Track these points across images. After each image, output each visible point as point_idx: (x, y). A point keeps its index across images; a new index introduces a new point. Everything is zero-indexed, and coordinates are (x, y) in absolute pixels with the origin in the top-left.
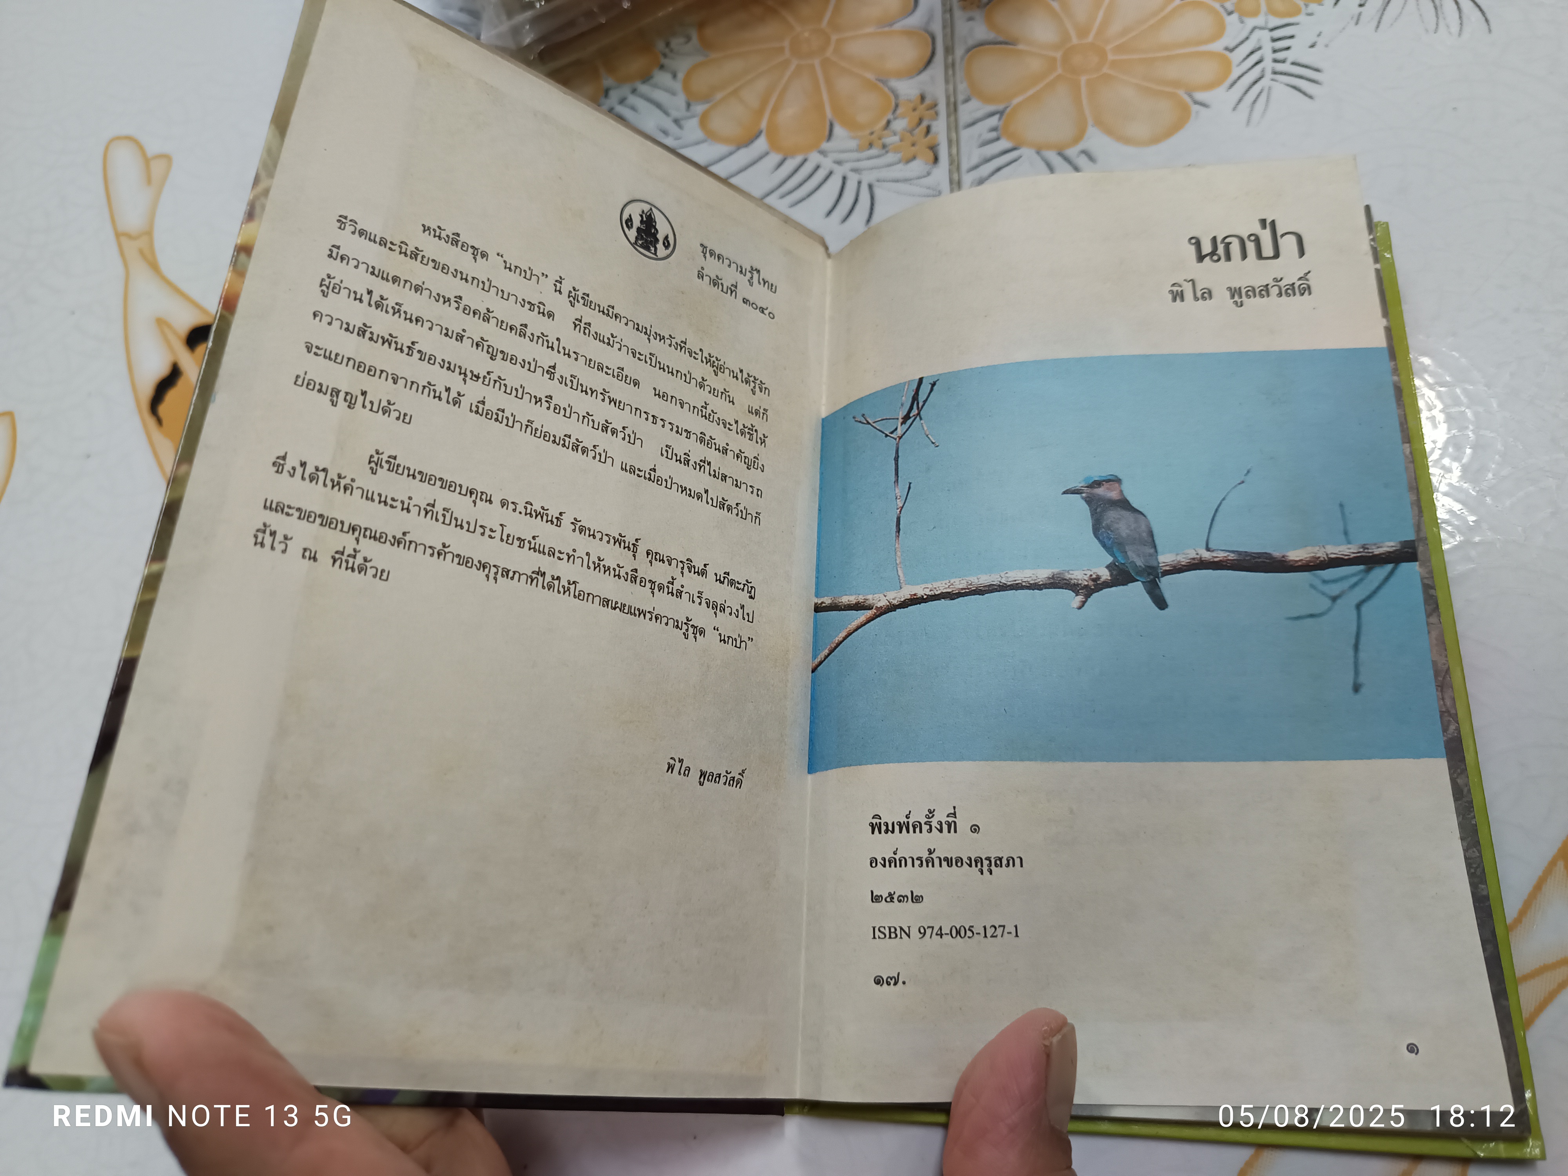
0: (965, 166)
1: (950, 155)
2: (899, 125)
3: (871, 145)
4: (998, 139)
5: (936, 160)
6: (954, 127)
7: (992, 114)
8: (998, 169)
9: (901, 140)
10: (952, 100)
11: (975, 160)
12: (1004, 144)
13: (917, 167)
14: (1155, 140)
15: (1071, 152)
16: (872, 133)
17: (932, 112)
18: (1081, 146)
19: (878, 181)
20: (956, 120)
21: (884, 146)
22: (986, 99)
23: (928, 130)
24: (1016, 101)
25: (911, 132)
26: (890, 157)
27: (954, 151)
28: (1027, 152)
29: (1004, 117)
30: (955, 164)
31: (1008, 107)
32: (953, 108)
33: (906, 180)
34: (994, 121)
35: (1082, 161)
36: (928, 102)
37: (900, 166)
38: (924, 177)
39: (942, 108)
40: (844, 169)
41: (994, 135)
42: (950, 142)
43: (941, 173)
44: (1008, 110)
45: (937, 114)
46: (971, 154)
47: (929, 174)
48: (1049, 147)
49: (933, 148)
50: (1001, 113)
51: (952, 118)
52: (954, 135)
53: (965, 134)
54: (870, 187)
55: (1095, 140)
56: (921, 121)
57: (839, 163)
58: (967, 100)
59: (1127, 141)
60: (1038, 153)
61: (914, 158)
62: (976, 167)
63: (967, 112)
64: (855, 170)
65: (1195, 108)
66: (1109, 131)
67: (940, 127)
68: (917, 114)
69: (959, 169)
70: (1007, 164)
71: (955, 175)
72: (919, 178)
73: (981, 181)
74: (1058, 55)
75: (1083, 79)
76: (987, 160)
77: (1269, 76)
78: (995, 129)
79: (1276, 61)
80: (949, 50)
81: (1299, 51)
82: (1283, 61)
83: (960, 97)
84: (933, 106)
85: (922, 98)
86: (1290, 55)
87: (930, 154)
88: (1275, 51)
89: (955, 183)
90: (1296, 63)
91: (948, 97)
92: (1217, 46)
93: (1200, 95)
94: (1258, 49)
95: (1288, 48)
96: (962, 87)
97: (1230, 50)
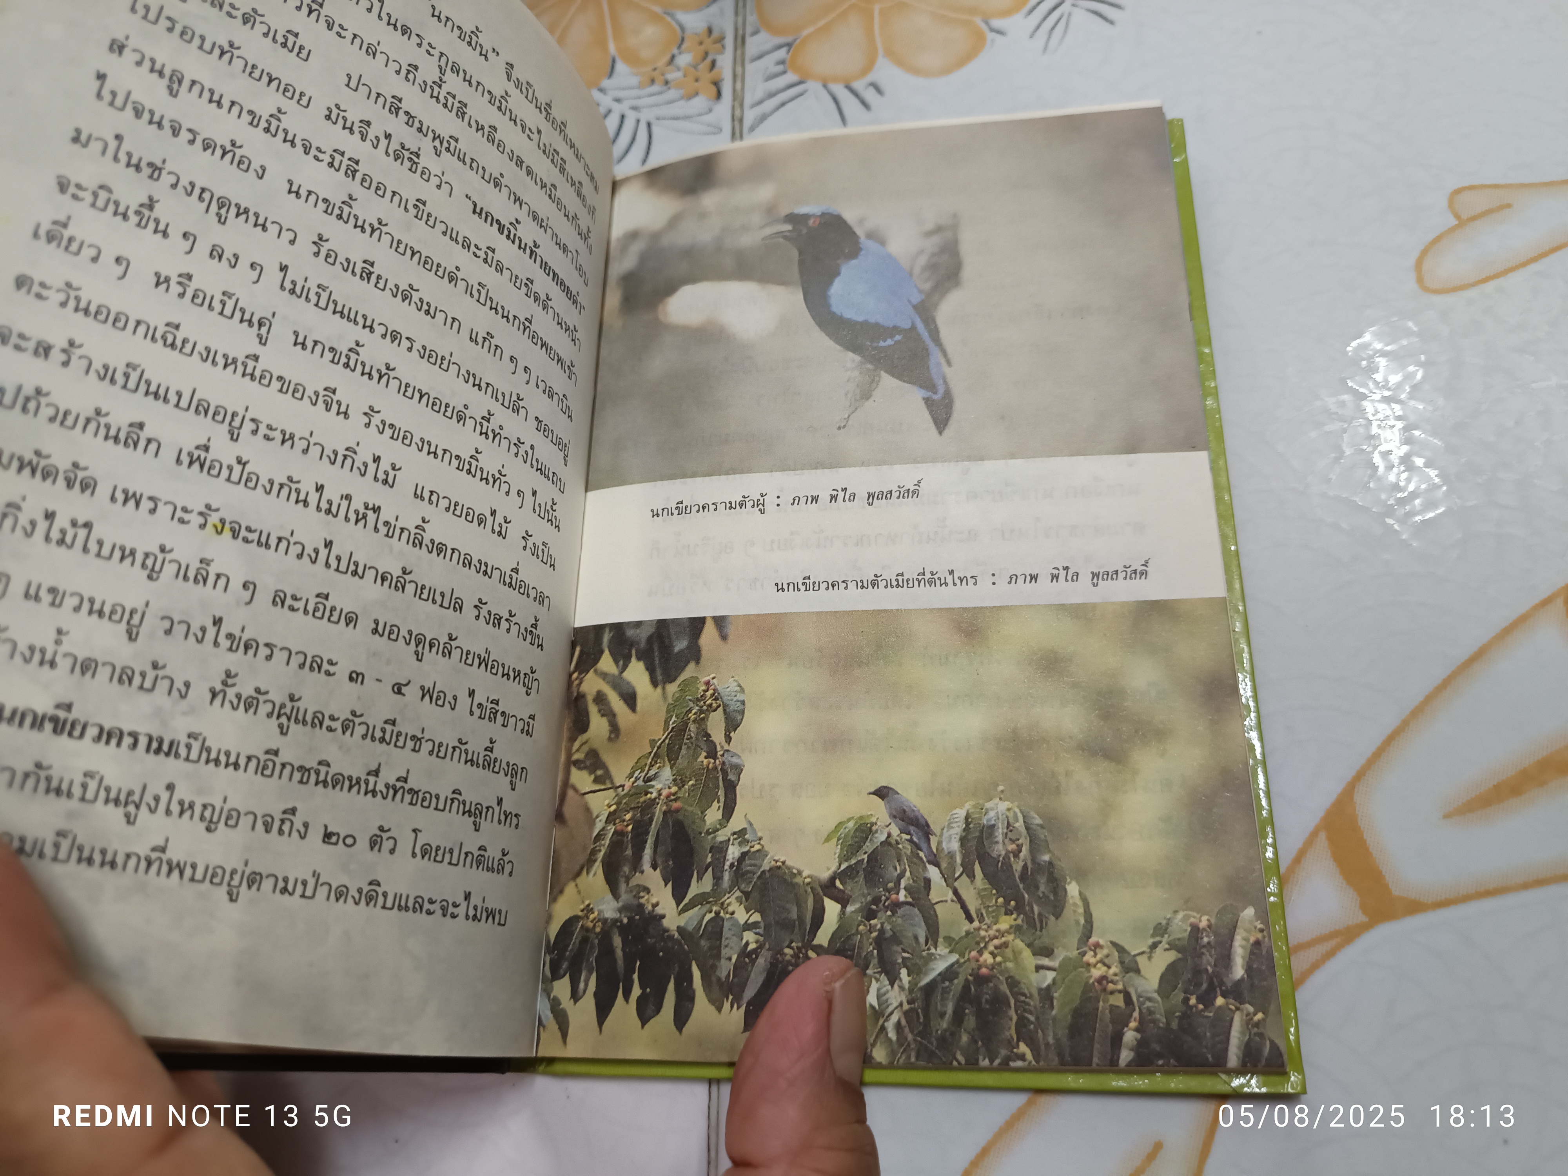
0: (748, 101)
1: (734, 90)
2: (684, 59)
3: (653, 82)
4: (783, 73)
5: (719, 95)
6: (740, 60)
7: (778, 47)
8: (783, 104)
9: (685, 76)
10: (740, 32)
11: (759, 94)
12: (790, 78)
13: (699, 103)
14: (946, 70)
15: (856, 85)
16: (654, 70)
17: (717, 46)
18: (869, 79)
19: (658, 119)
21: (667, 82)
22: (773, 30)
23: (713, 64)
24: (805, 33)
25: (695, 67)
26: (673, 94)
27: (738, 85)
28: (813, 86)
29: (792, 50)
30: (738, 99)
31: (795, 40)
32: (740, 40)
33: (687, 118)
34: (781, 54)
35: (869, 95)
36: (715, 35)
37: (682, 103)
38: (707, 113)
39: (729, 42)
40: (624, 107)
41: (781, 68)
42: (734, 77)
43: (723, 110)
44: (796, 44)
45: (723, 47)
46: (755, 88)
47: (710, 111)
48: (834, 80)
49: (717, 83)
50: (788, 46)
51: (739, 53)
52: (739, 69)
54: (649, 125)
55: (885, 72)
56: (706, 55)
57: (618, 100)
58: (755, 33)
59: (917, 71)
60: (825, 86)
61: (697, 93)
62: (760, 102)
63: (753, 45)
64: (635, 108)
65: (991, 35)
66: (900, 63)
67: (725, 61)
68: (701, 49)
69: (742, 105)
70: (792, 99)
71: (738, 113)
72: (700, 115)
73: (763, 118)
75: (877, 8)
76: (771, 95)
77: (1069, 1)
78: (782, 62)
83: (749, 29)
84: (720, 40)
85: (710, 30)
87: (713, 90)
89: (737, 120)
91: (736, 29)
93: (997, 22)
96: (751, 18)
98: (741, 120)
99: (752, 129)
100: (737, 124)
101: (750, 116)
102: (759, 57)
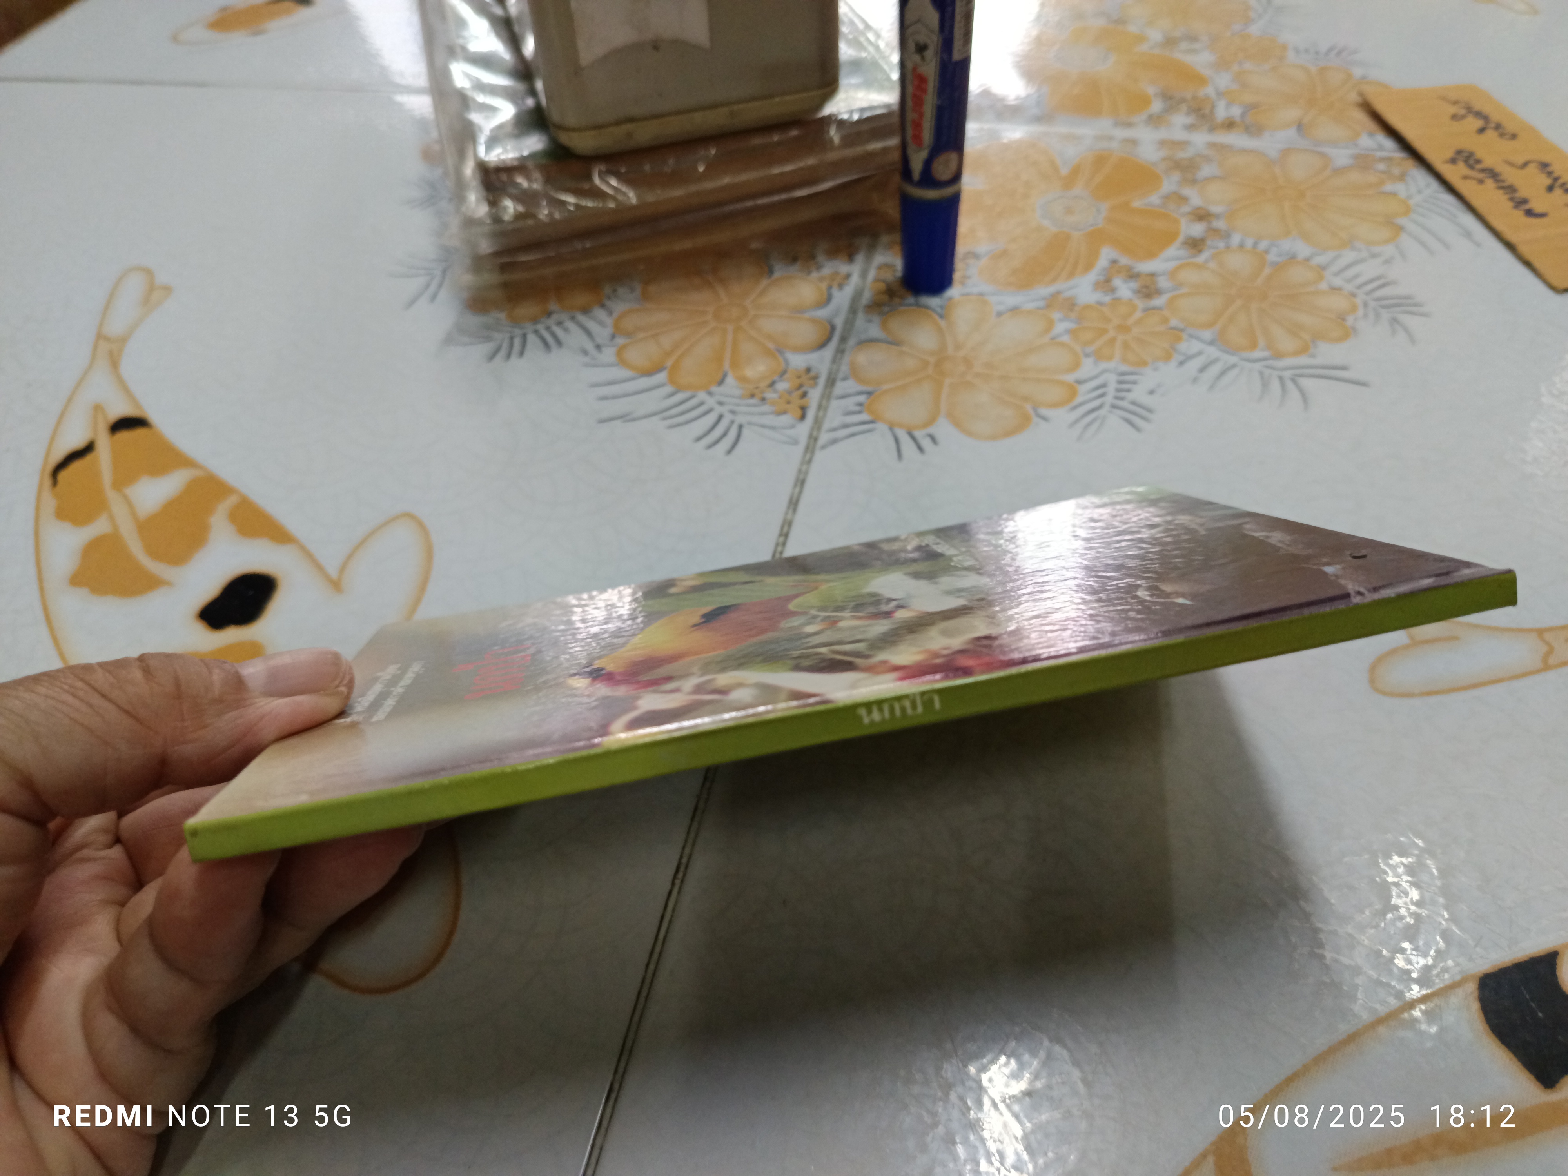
0: (827, 425)
1: (816, 416)
2: (782, 386)
3: (752, 396)
4: (860, 412)
5: (803, 417)
6: (827, 396)
7: (861, 393)
8: (853, 435)
9: (780, 397)
10: (833, 376)
11: (836, 423)
12: (865, 417)
13: (786, 419)
14: (994, 437)
15: (918, 434)
16: (757, 388)
17: (812, 382)
18: (931, 430)
19: (749, 424)
20: (830, 393)
21: (763, 399)
22: (860, 380)
23: (804, 395)
24: (886, 387)
25: (790, 393)
26: (766, 408)
27: (821, 414)
28: (881, 427)
29: (871, 397)
30: (818, 423)
31: (877, 391)
32: (831, 382)
33: (772, 428)
34: (862, 398)
35: (926, 443)
36: (812, 374)
37: (772, 416)
38: (789, 428)
39: (822, 381)
40: (723, 409)
41: (858, 408)
42: (820, 407)
43: (803, 429)
44: (875, 393)
45: (816, 384)
46: (834, 418)
47: (792, 427)
48: (901, 426)
49: (803, 409)
50: (869, 393)
51: (828, 390)
52: (824, 402)
53: (834, 403)
54: (740, 427)
55: (943, 428)
56: (800, 386)
57: (721, 403)
58: (845, 379)
59: (969, 433)
60: (891, 429)
61: (785, 412)
62: (834, 430)
63: (840, 387)
64: (733, 412)
65: (1036, 419)
66: (957, 423)
67: (815, 395)
68: (798, 381)
69: (819, 429)
70: (862, 433)
71: (815, 434)
72: (784, 428)
73: (834, 441)
74: (932, 360)
75: (947, 381)
76: (846, 426)
77: (1107, 408)
78: (860, 404)
79: (1117, 398)
80: (843, 339)
81: (1138, 393)
82: (1122, 399)
83: (841, 375)
84: (816, 378)
85: (808, 370)
86: (1130, 396)
87: (799, 412)
88: (1118, 390)
89: (813, 439)
90: (1134, 403)
91: (830, 374)
92: (1070, 378)
93: (1043, 411)
94: (1104, 385)
95: (1128, 391)
96: (844, 368)
97: (1079, 382)
98: (816, 439)
99: (823, 447)
100: (811, 441)
101: (824, 437)
102: (843, 397)
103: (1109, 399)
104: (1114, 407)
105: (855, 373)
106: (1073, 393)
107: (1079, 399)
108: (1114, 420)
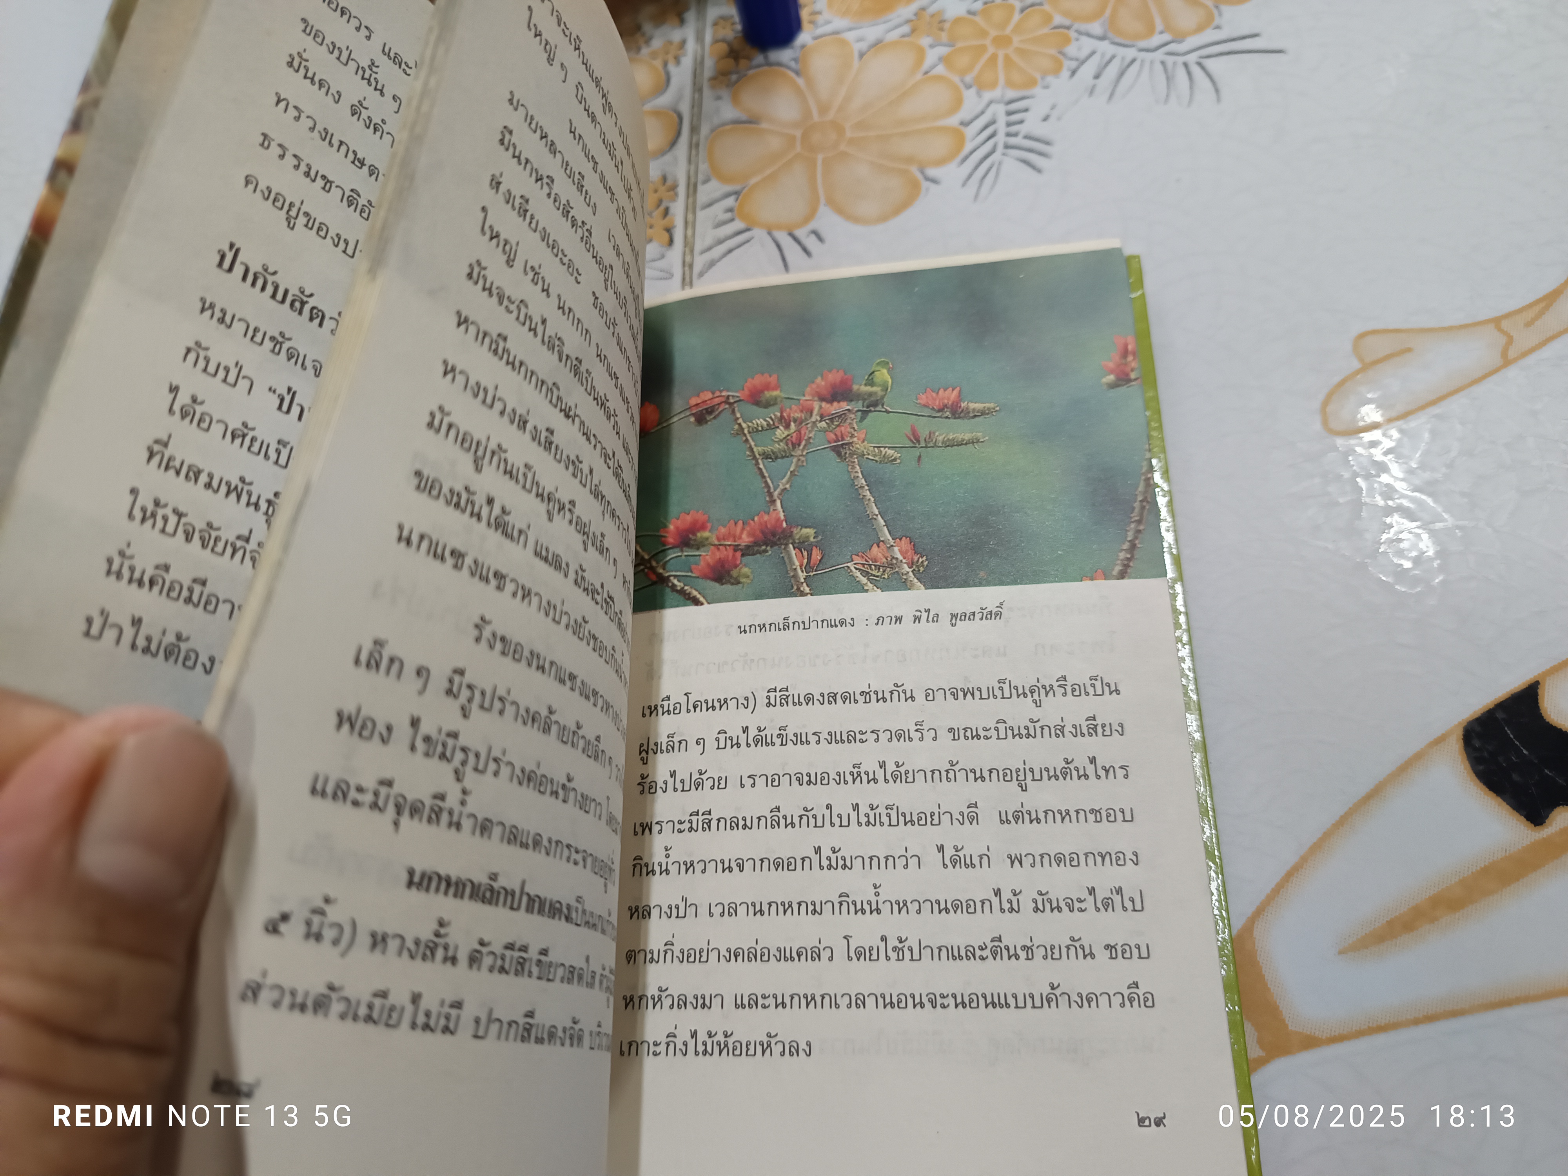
0: (698, 247)
1: (686, 237)
4: (732, 220)
5: (671, 242)
6: (691, 208)
7: (727, 195)
8: (730, 251)
10: (693, 180)
11: (708, 241)
12: (738, 225)
14: (884, 218)
15: (800, 233)
17: (672, 193)
18: (814, 224)
20: (694, 202)
22: (724, 179)
23: (666, 212)
24: (754, 180)
25: (652, 215)
27: (689, 232)
28: (758, 233)
29: (740, 197)
30: (689, 244)
31: (744, 188)
32: (692, 188)
34: (730, 202)
35: (810, 241)
36: (669, 183)
38: (659, 259)
39: (682, 190)
41: (729, 215)
42: (686, 223)
43: (675, 256)
44: (744, 192)
45: (676, 195)
46: (705, 235)
47: (663, 257)
48: (780, 227)
49: (670, 230)
50: (737, 193)
51: (691, 200)
52: (690, 216)
53: (701, 215)
55: (826, 219)
56: (660, 202)
58: (706, 181)
59: (855, 219)
60: (770, 233)
62: (709, 249)
63: (705, 193)
65: (925, 184)
66: (839, 209)
67: (678, 209)
68: (657, 196)
69: (692, 251)
70: (739, 246)
71: (688, 259)
73: (712, 264)
74: (798, 133)
75: (820, 158)
76: (720, 242)
77: (1000, 149)
78: (730, 210)
79: (1008, 135)
80: (694, 129)
81: (1032, 124)
82: (1015, 135)
83: (701, 177)
84: (674, 188)
85: (664, 179)
86: (1023, 129)
87: (666, 236)
88: (1009, 124)
89: (687, 265)
90: (1026, 137)
91: (689, 178)
92: (953, 121)
93: (931, 172)
94: (993, 122)
95: (1021, 122)
96: (703, 167)
97: (965, 124)
98: (691, 266)
99: (701, 275)
100: (687, 268)
101: (699, 262)
102: (710, 205)
103: (1001, 138)
104: (1007, 146)
105: (717, 172)
106: (960, 139)
107: (968, 147)
108: (1010, 165)
